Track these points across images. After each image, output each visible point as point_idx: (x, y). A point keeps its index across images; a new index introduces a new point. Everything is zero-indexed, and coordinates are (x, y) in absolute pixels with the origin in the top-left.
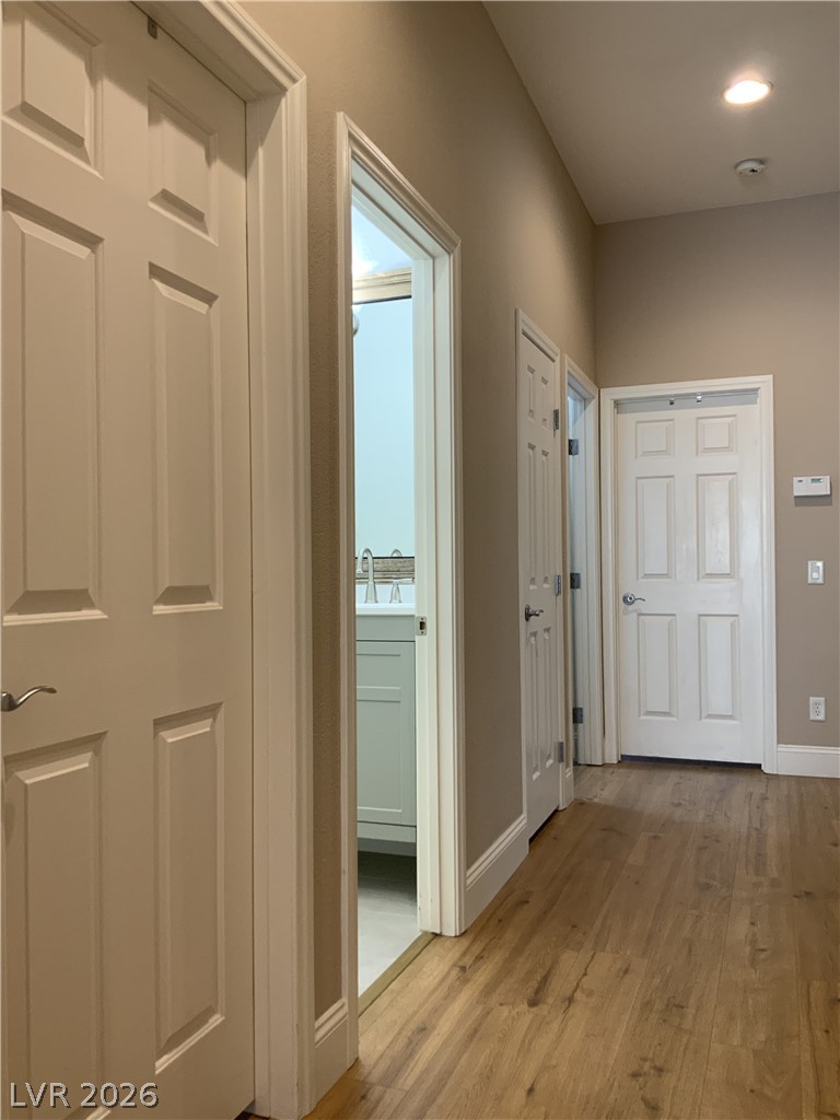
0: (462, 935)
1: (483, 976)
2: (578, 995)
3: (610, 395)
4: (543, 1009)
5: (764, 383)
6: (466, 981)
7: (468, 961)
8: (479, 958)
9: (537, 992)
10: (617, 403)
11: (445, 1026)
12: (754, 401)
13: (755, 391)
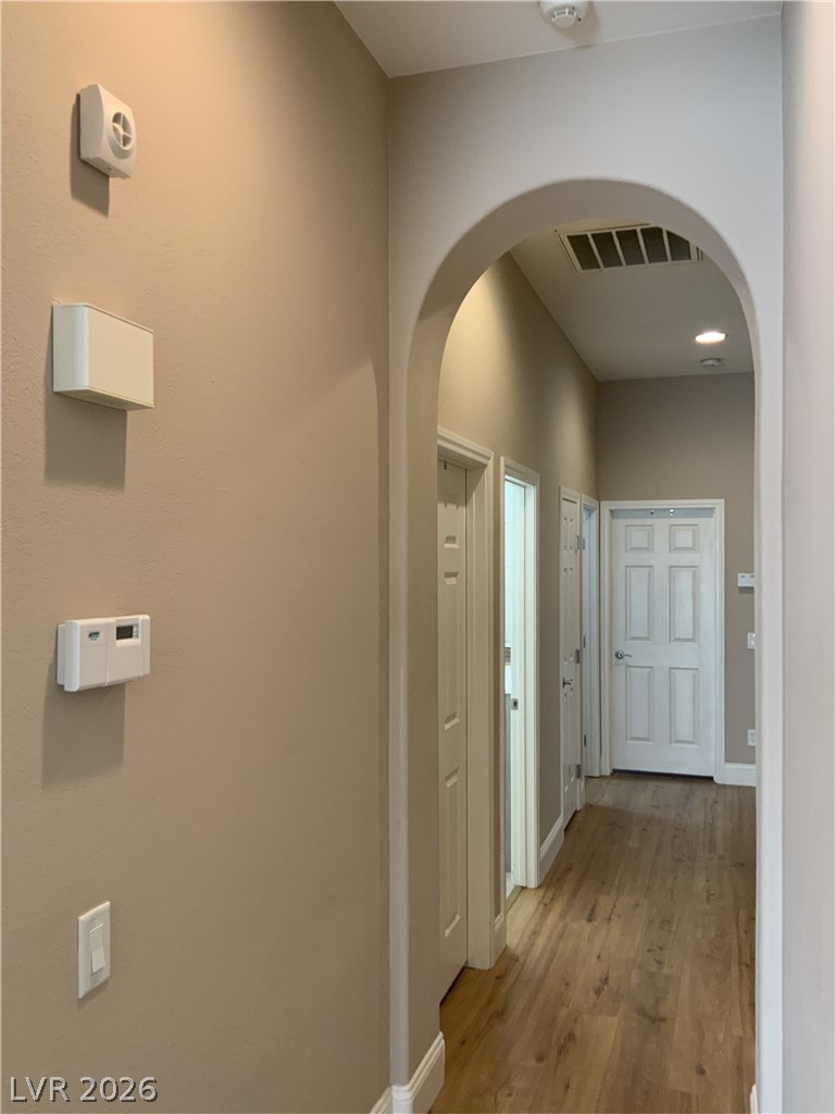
0: (539, 887)
1: (558, 907)
2: (613, 917)
3: (607, 506)
4: (595, 923)
5: (719, 505)
6: (549, 911)
7: (547, 900)
8: (552, 899)
9: (590, 915)
10: (612, 511)
11: (545, 931)
12: (711, 516)
13: (712, 509)
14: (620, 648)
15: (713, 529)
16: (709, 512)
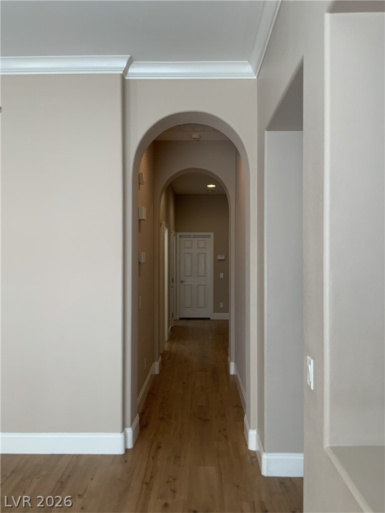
0: (168, 341)
3: (178, 234)
5: (212, 234)
10: (180, 236)
12: (209, 238)
13: (210, 236)
14: (182, 279)
15: (210, 242)
16: (209, 237)
